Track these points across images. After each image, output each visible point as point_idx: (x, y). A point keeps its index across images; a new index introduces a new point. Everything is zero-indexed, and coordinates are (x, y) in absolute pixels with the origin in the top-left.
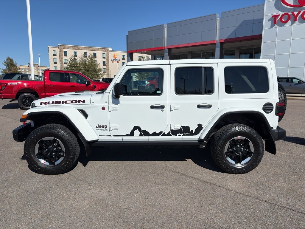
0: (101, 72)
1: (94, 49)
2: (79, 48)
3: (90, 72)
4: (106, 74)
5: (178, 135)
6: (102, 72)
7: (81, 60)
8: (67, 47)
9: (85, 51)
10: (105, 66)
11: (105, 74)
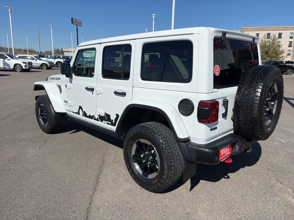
0: (282, 55)
1: (281, 28)
2: (262, 29)
3: (269, 54)
4: (291, 56)
5: (104, 121)
6: (285, 54)
7: (261, 42)
8: (250, 29)
9: (269, 32)
10: (291, 47)
11: (289, 56)
